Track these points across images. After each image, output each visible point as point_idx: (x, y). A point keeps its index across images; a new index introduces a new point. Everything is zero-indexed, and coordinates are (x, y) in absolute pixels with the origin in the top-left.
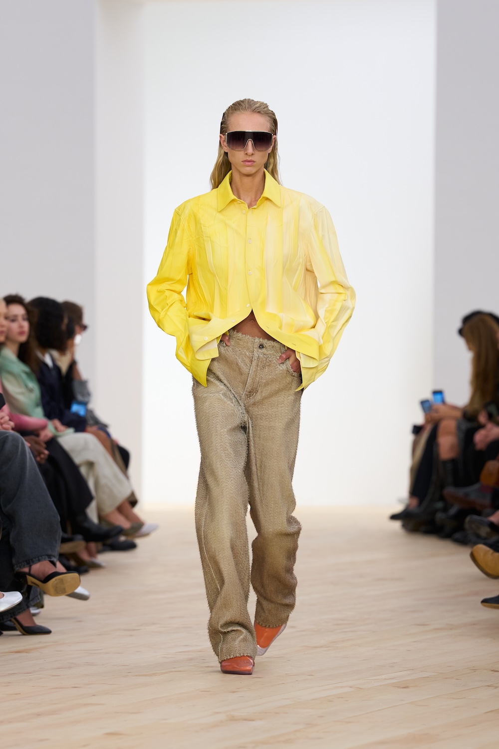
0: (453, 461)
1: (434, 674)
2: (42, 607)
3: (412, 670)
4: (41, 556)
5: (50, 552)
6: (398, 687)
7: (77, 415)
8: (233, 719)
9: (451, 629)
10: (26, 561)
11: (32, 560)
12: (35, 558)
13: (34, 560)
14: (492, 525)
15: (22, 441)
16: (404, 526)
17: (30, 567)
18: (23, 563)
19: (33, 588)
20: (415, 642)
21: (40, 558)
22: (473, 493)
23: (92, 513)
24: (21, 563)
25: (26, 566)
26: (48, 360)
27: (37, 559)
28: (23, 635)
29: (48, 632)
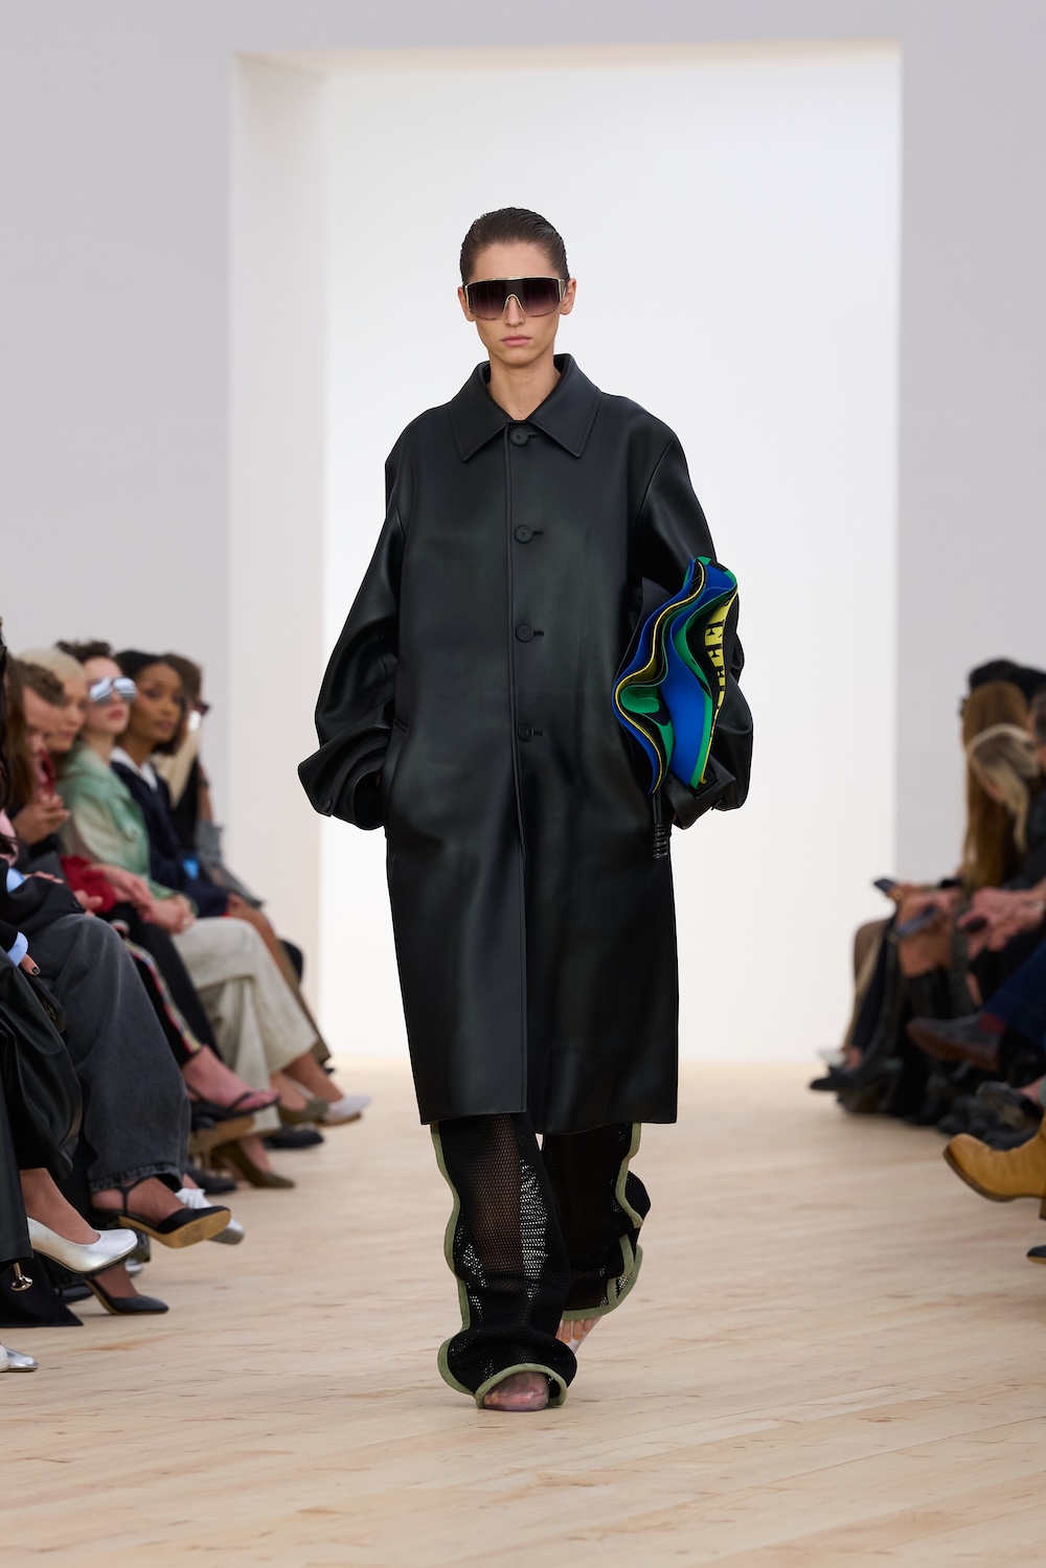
1: (936, 1394)
2: (147, 1259)
3: (893, 1385)
4: (143, 1166)
6: (870, 1420)
8: (550, 1483)
9: (959, 1305)
10: (114, 1177)
11: (124, 1173)
12: (131, 1170)
15: (110, 933)
17: (125, 1193)
18: (107, 1181)
20: (891, 1330)
21: (141, 1169)
24: (104, 1177)
25: (112, 1185)
26: (147, 774)
28: (113, 1314)
29: (161, 1309)
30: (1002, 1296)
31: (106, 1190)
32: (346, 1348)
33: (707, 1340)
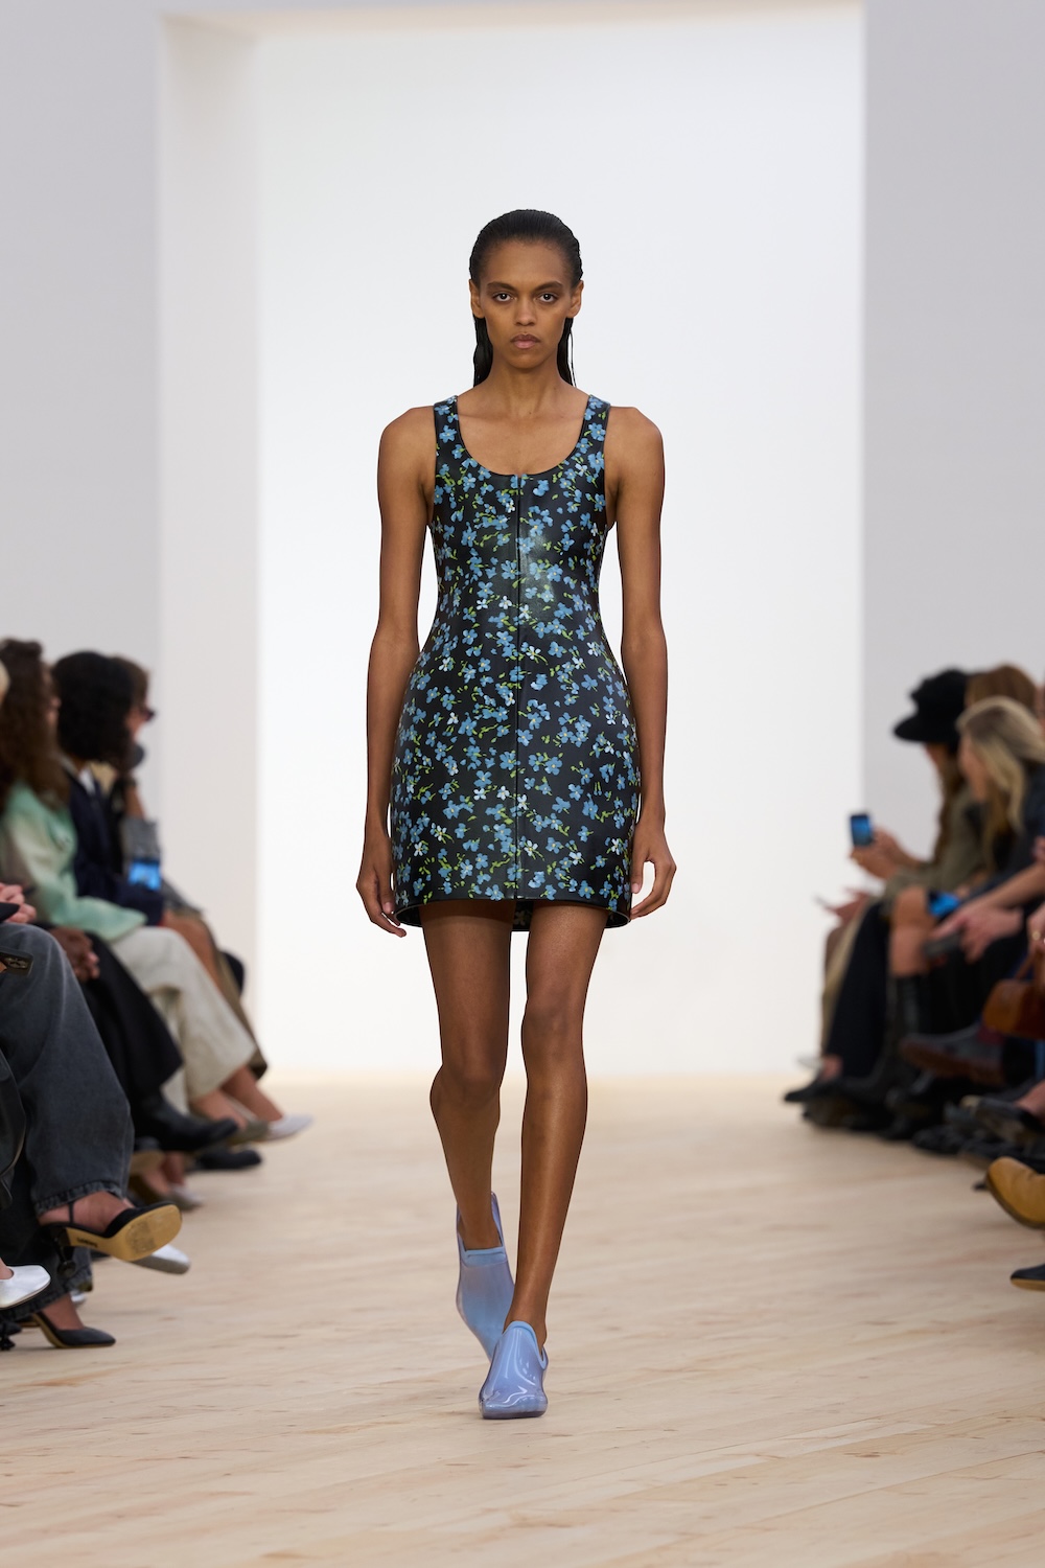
0: (916, 979)
1: (925, 1427)
2: (89, 1288)
3: (878, 1418)
4: (90, 1183)
5: (108, 1175)
6: (858, 1455)
7: (142, 888)
8: (524, 1524)
9: (943, 1332)
10: (59, 1195)
11: (70, 1191)
12: (78, 1187)
13: (75, 1191)
14: (1026, 1117)
15: (54, 946)
16: (807, 1115)
17: (71, 1205)
18: (52, 1199)
19: (76, 1251)
20: (873, 1359)
21: (88, 1186)
22: (965, 1046)
23: (175, 1094)
24: (48, 1198)
25: (58, 1204)
26: (86, 779)
27: (81, 1189)
28: (58, 1347)
29: (106, 1341)
30: (989, 1322)
31: (51, 1209)
32: (302, 1382)
33: (680, 1370)
